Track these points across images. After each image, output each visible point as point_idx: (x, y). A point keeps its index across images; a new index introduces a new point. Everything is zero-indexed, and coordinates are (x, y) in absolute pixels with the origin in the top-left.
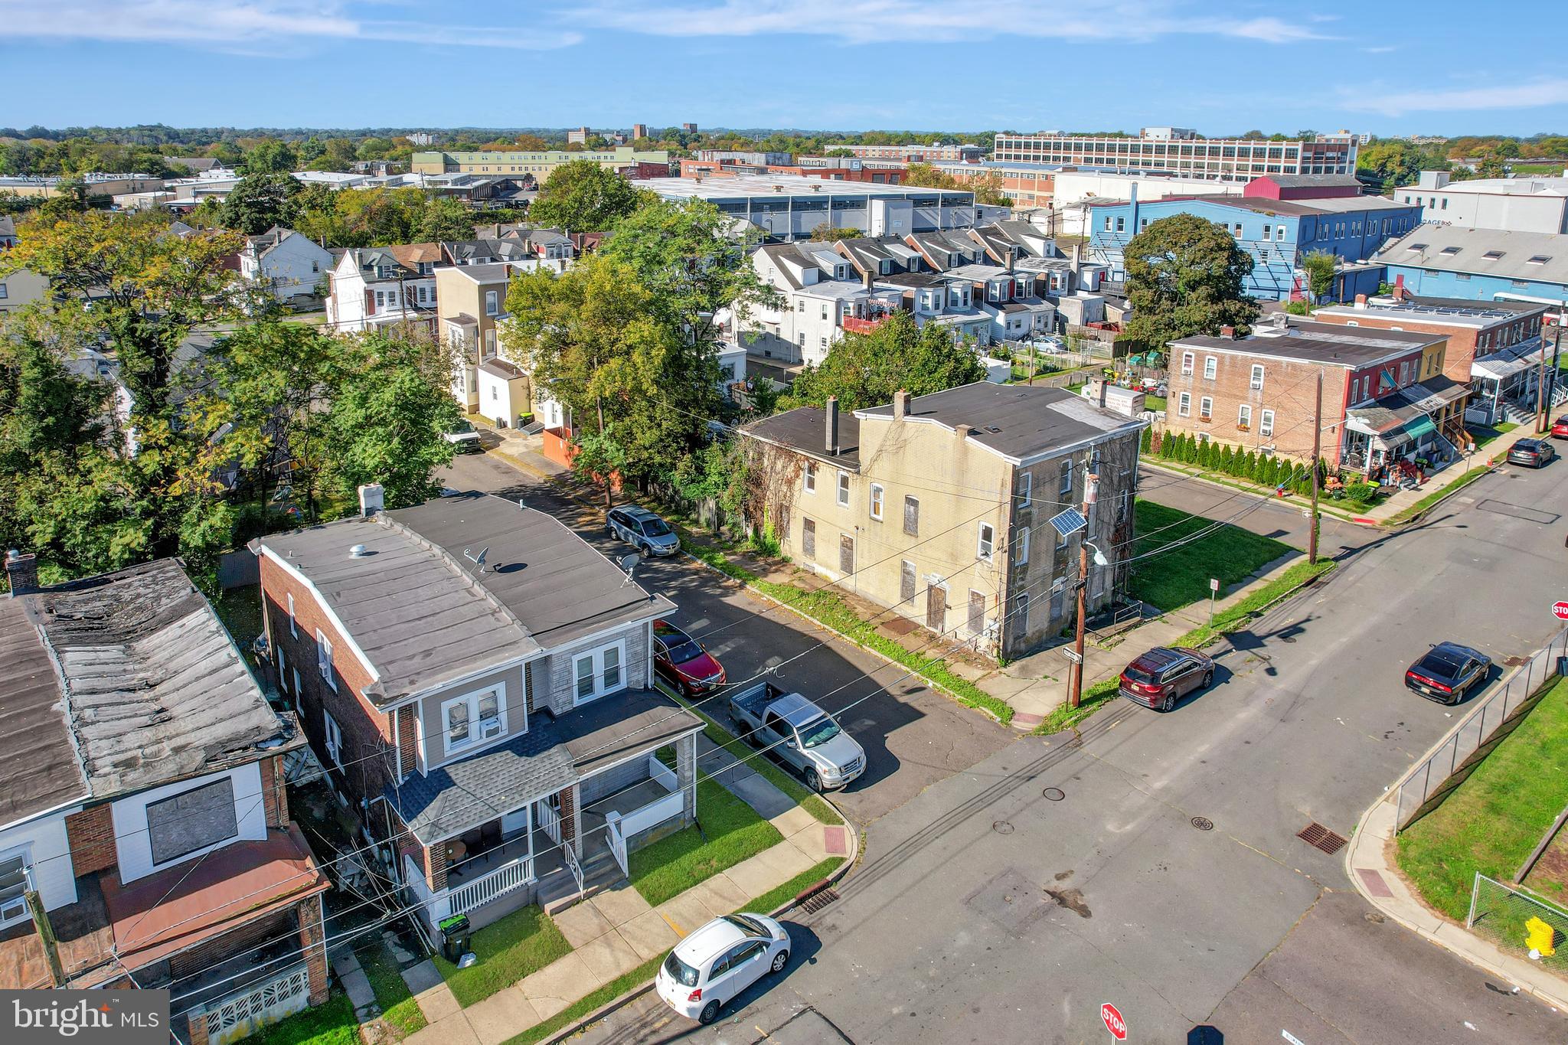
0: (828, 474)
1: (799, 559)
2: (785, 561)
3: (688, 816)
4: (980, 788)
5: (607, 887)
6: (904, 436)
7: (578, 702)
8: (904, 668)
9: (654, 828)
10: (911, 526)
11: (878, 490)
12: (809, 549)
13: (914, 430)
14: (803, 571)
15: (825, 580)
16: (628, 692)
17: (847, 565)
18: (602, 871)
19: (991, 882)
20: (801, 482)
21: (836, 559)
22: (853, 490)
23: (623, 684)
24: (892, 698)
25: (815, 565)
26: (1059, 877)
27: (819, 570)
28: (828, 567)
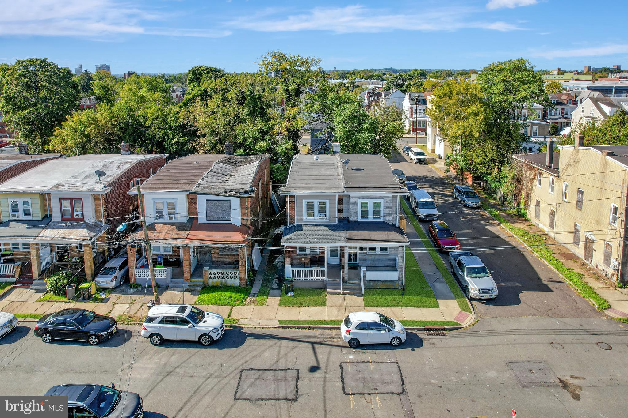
0: (547, 177)
1: (534, 220)
2: (527, 220)
3: (400, 284)
4: (557, 327)
5: (353, 294)
6: (579, 157)
7: (360, 219)
8: (557, 272)
9: (383, 282)
10: (579, 204)
11: (567, 186)
12: (537, 216)
13: (583, 153)
14: (534, 225)
15: (542, 231)
16: (383, 223)
17: (552, 225)
18: (354, 287)
19: (529, 361)
20: (536, 182)
21: (547, 221)
22: (556, 186)
23: (382, 219)
24: (540, 280)
25: (539, 223)
26: (572, 377)
27: (541, 226)
28: (544, 225)
